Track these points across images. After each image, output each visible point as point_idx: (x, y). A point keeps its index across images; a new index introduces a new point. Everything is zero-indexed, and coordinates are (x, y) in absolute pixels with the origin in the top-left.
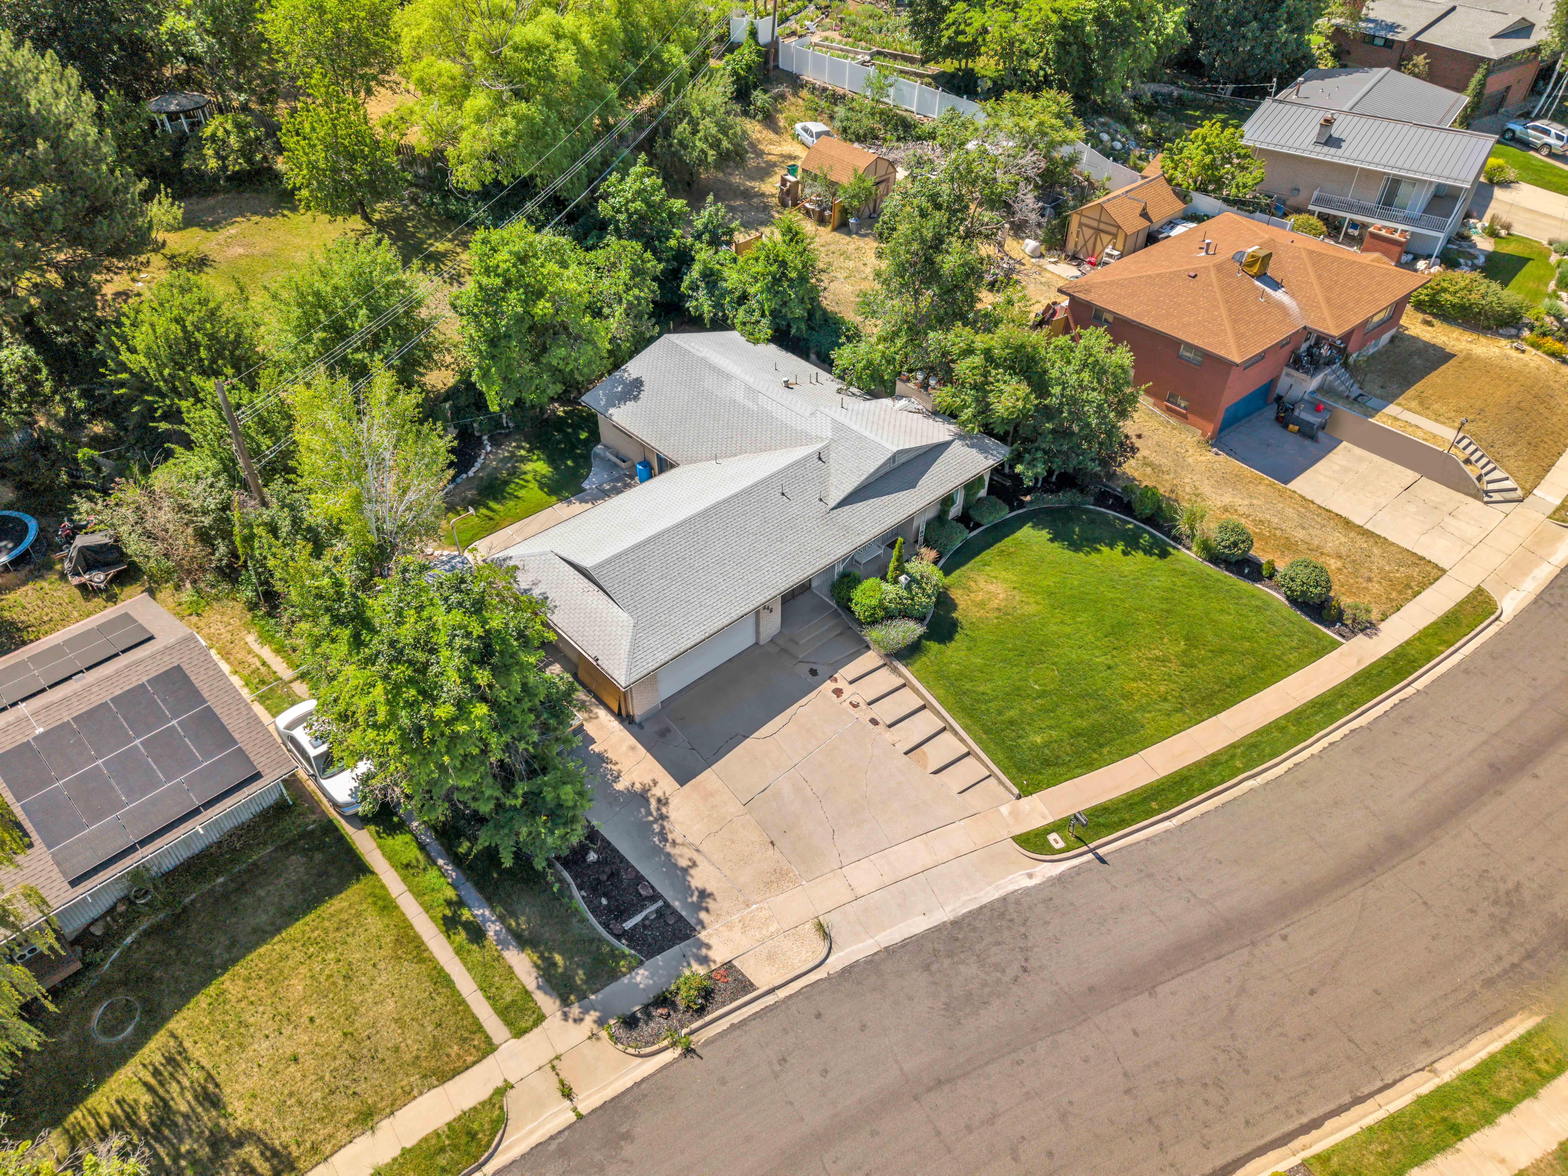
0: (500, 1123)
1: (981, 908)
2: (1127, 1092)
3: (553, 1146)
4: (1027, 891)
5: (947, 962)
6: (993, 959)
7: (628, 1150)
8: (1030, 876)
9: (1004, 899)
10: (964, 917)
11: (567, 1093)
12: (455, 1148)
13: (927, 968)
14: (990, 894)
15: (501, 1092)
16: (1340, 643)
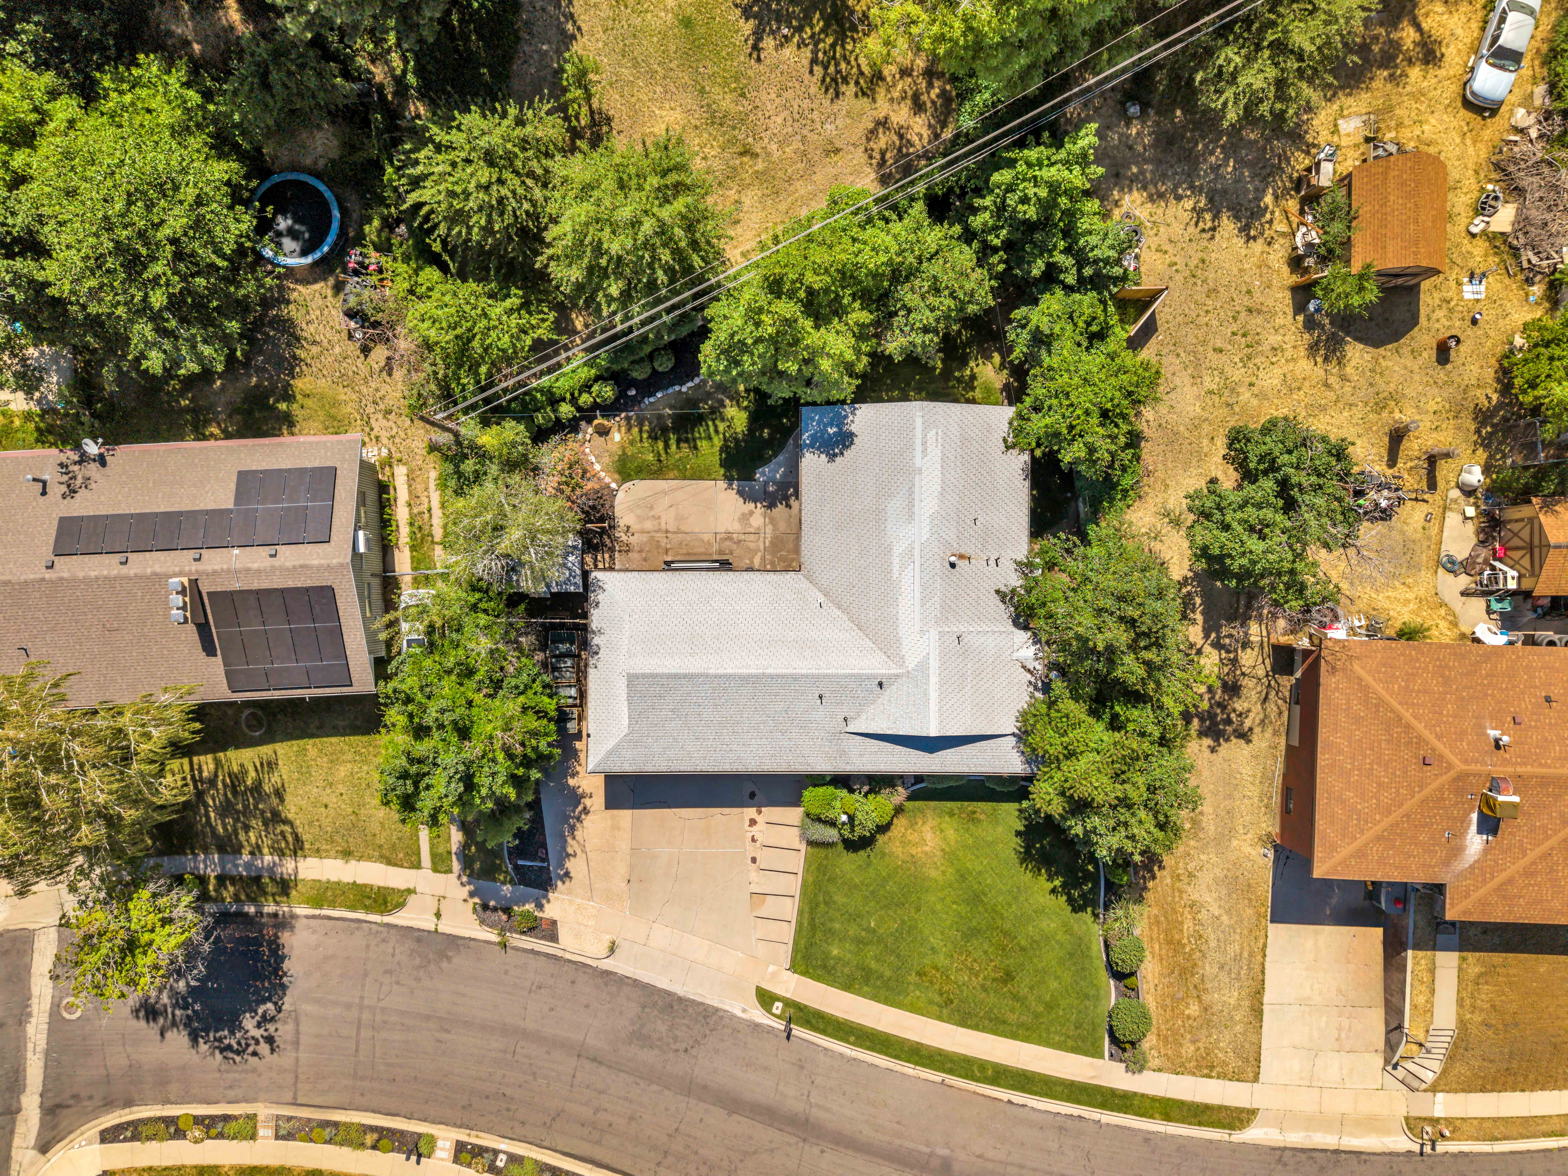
0: (401, 905)
1: (702, 1004)
2: (669, 1135)
3: (416, 934)
4: (733, 1016)
5: (656, 1013)
6: (678, 1033)
7: (444, 965)
8: (744, 1011)
9: (717, 1010)
10: (689, 1000)
12: (375, 901)
13: (644, 1007)
14: (713, 1001)
15: (410, 891)
16: (1102, 1057)
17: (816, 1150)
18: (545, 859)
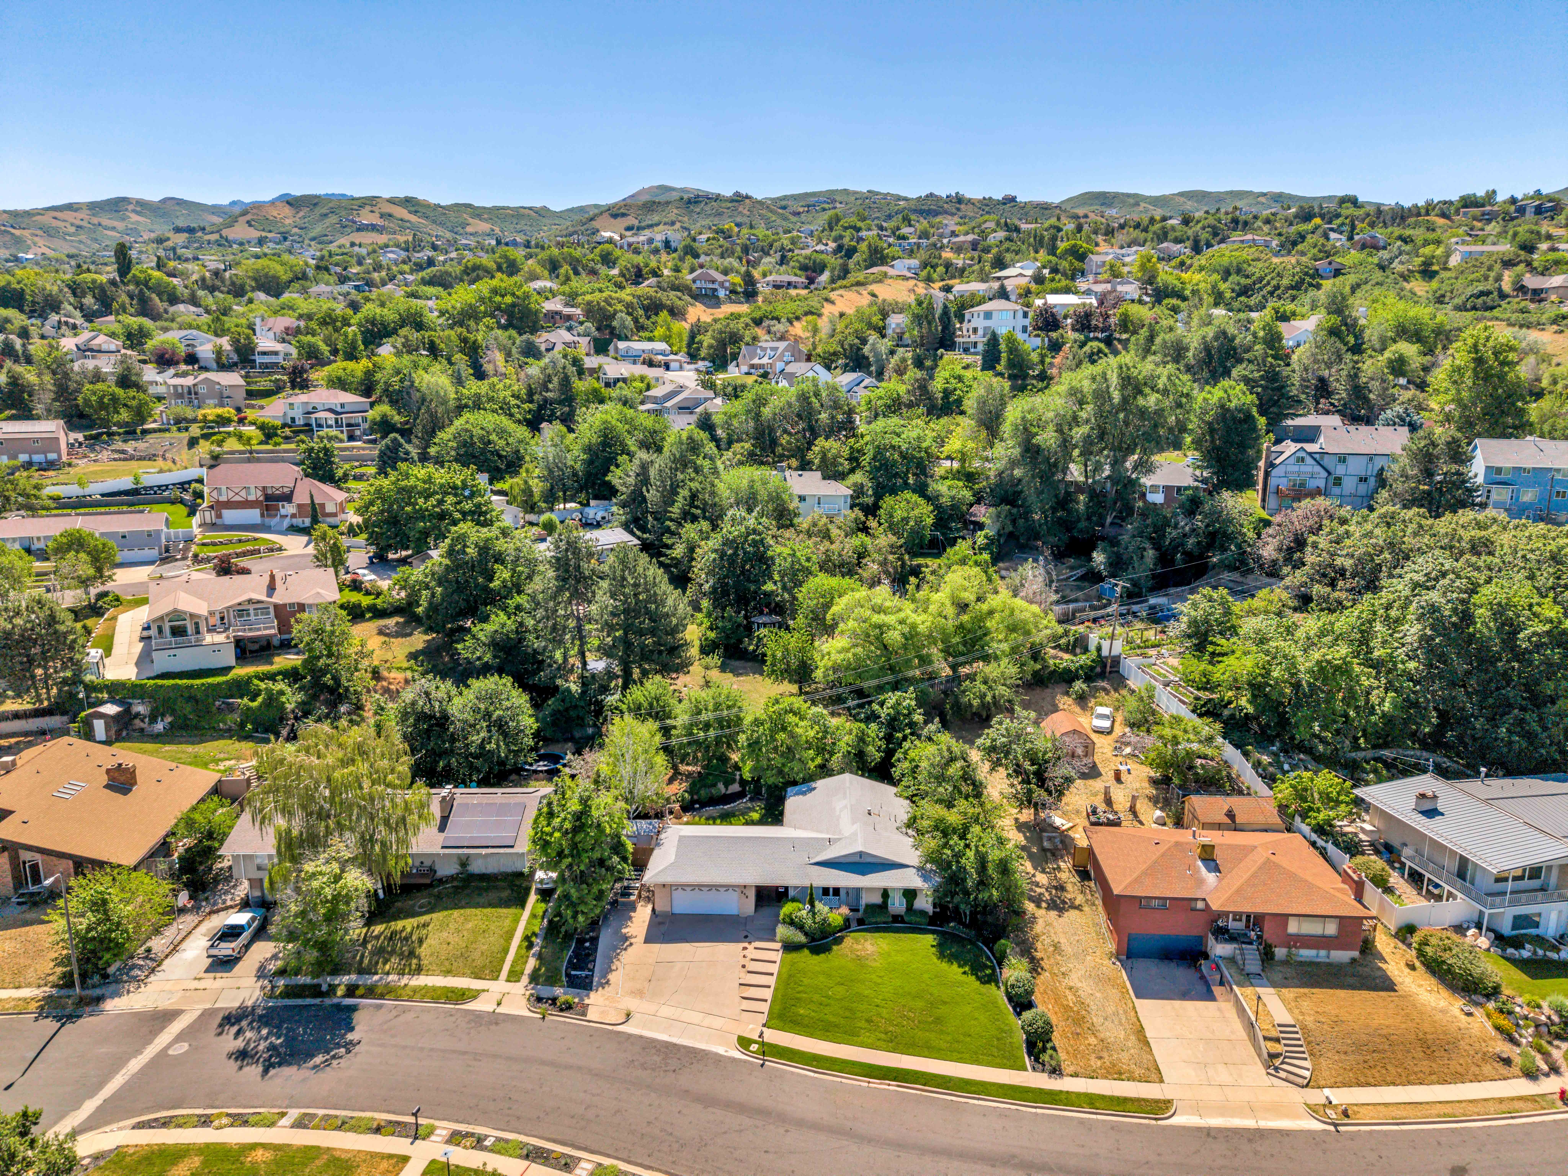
0: (475, 998)
1: (692, 1047)
2: (649, 1123)
3: (478, 1013)
4: (716, 1054)
5: (654, 1052)
6: (669, 1061)
7: (494, 1029)
8: (726, 1051)
9: (705, 1051)
10: (682, 1046)
11: (499, 1004)
12: (457, 996)
13: (646, 1049)
14: (703, 1046)
15: (484, 991)
16: (1026, 1070)
17: (781, 1131)
18: (592, 970)
